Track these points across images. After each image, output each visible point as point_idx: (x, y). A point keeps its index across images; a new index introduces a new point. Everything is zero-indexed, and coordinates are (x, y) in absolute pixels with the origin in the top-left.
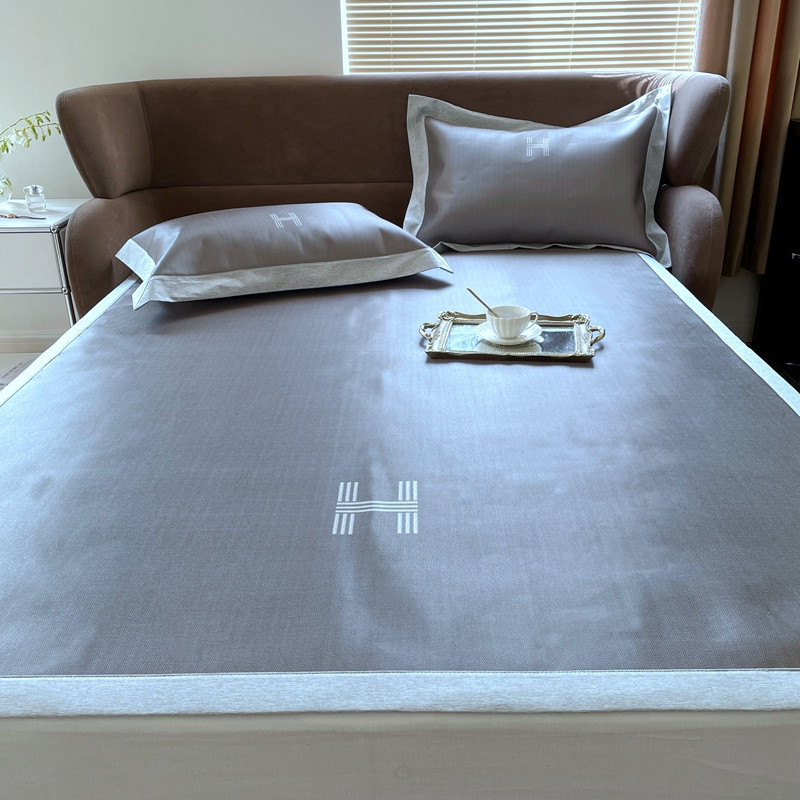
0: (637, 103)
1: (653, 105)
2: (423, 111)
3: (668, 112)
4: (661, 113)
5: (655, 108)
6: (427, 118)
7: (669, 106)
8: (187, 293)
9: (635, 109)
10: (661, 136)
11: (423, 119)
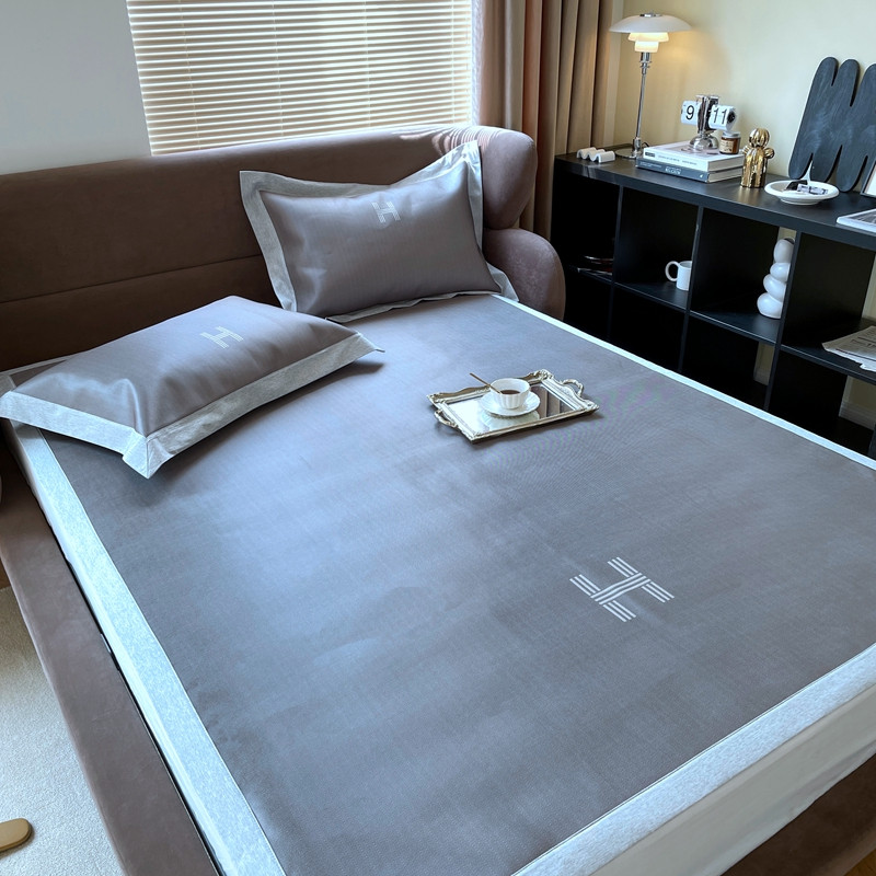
0: (448, 157)
1: (462, 160)
2: (255, 186)
3: (479, 165)
4: (472, 167)
5: (465, 163)
6: (261, 192)
8: (180, 442)
10: (478, 187)
11: (258, 194)
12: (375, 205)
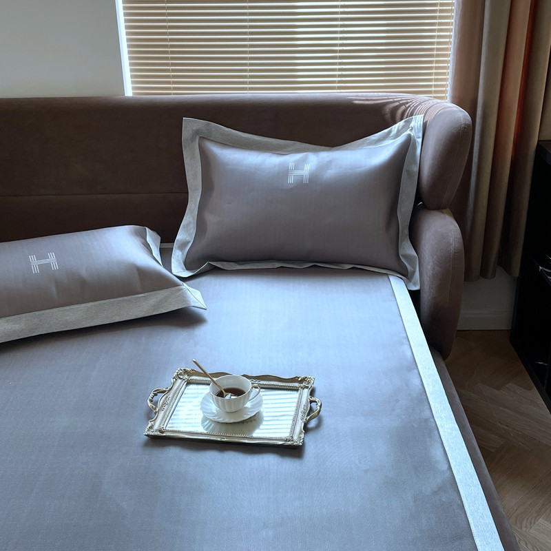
0: (395, 128)
1: (408, 132)
2: (197, 132)
3: (420, 140)
4: (415, 140)
5: (409, 135)
6: (202, 138)
7: (421, 135)
9: (392, 134)
10: (415, 161)
11: (197, 140)
12: (291, 165)
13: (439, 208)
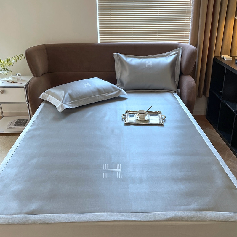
13: (188, 75)
